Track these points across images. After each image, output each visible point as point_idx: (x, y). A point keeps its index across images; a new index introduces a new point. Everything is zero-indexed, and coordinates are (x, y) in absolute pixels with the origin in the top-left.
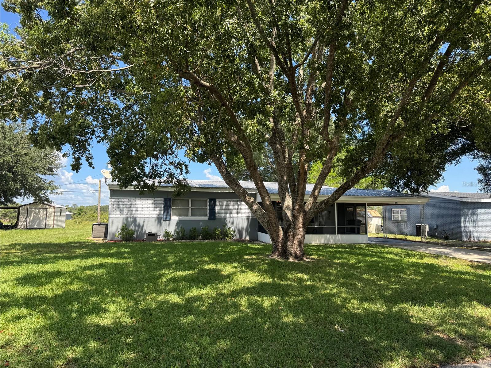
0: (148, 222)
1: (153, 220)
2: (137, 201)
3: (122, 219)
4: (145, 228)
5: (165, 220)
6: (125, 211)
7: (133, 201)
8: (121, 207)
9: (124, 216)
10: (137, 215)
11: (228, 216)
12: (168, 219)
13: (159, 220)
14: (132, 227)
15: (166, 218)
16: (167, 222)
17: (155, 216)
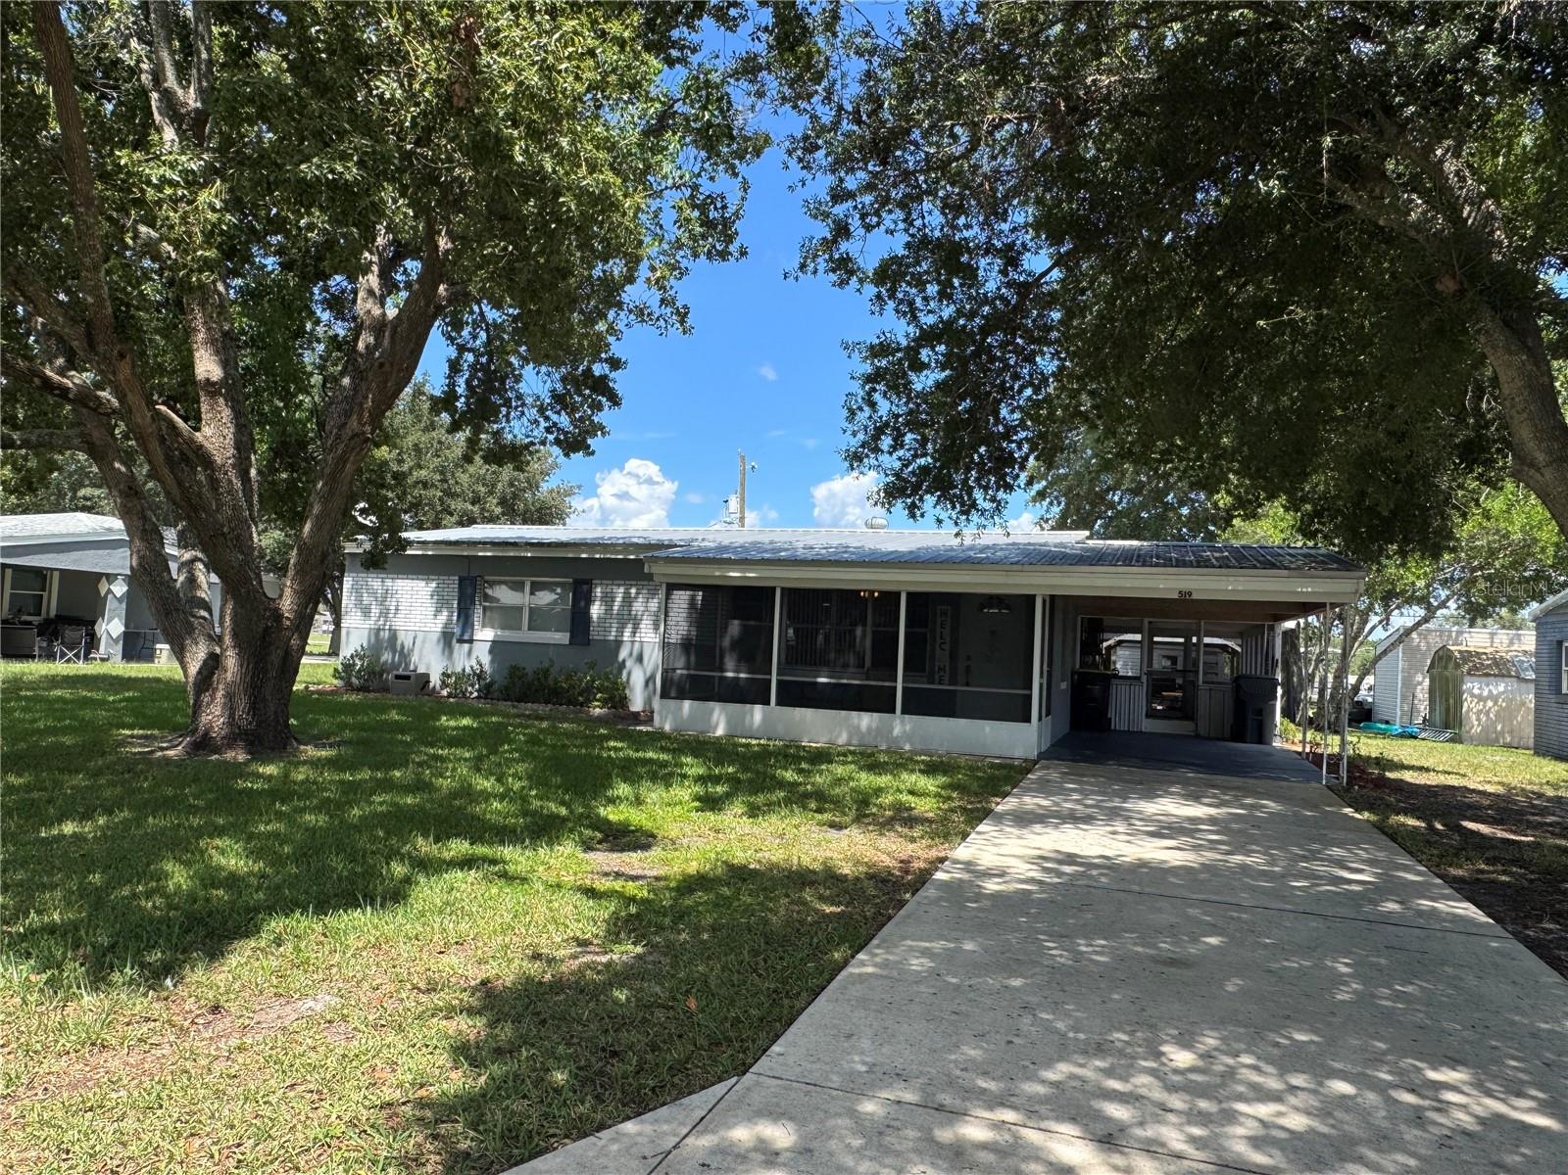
0: (424, 642)
1: (435, 637)
2: (399, 583)
3: (366, 632)
4: (415, 658)
5: (461, 641)
6: (375, 610)
7: (389, 583)
8: (366, 599)
9: (371, 623)
10: (399, 623)
11: (627, 635)
12: (466, 637)
13: (447, 639)
14: (386, 657)
15: (462, 635)
16: (466, 646)
17: (439, 628)
